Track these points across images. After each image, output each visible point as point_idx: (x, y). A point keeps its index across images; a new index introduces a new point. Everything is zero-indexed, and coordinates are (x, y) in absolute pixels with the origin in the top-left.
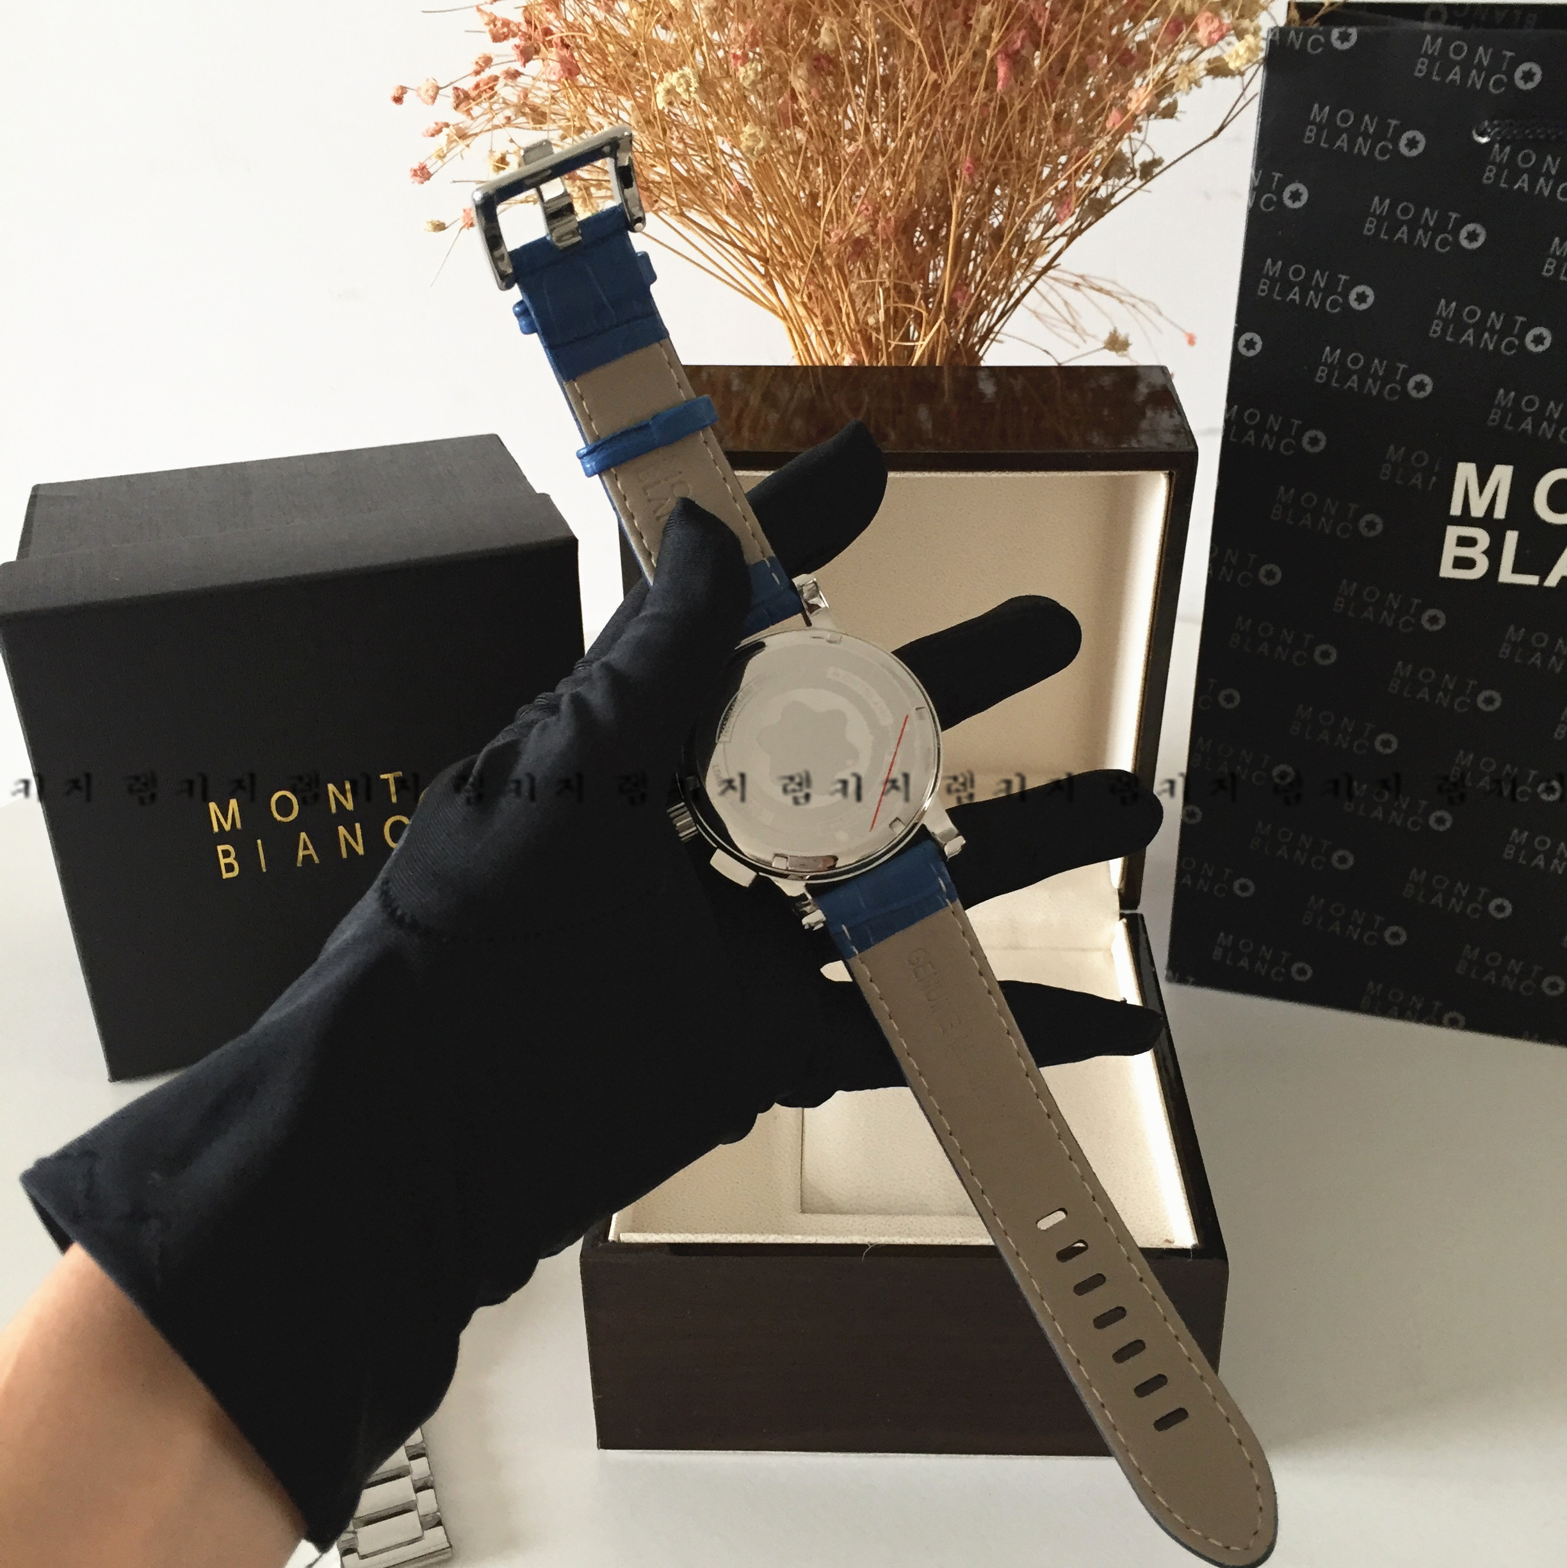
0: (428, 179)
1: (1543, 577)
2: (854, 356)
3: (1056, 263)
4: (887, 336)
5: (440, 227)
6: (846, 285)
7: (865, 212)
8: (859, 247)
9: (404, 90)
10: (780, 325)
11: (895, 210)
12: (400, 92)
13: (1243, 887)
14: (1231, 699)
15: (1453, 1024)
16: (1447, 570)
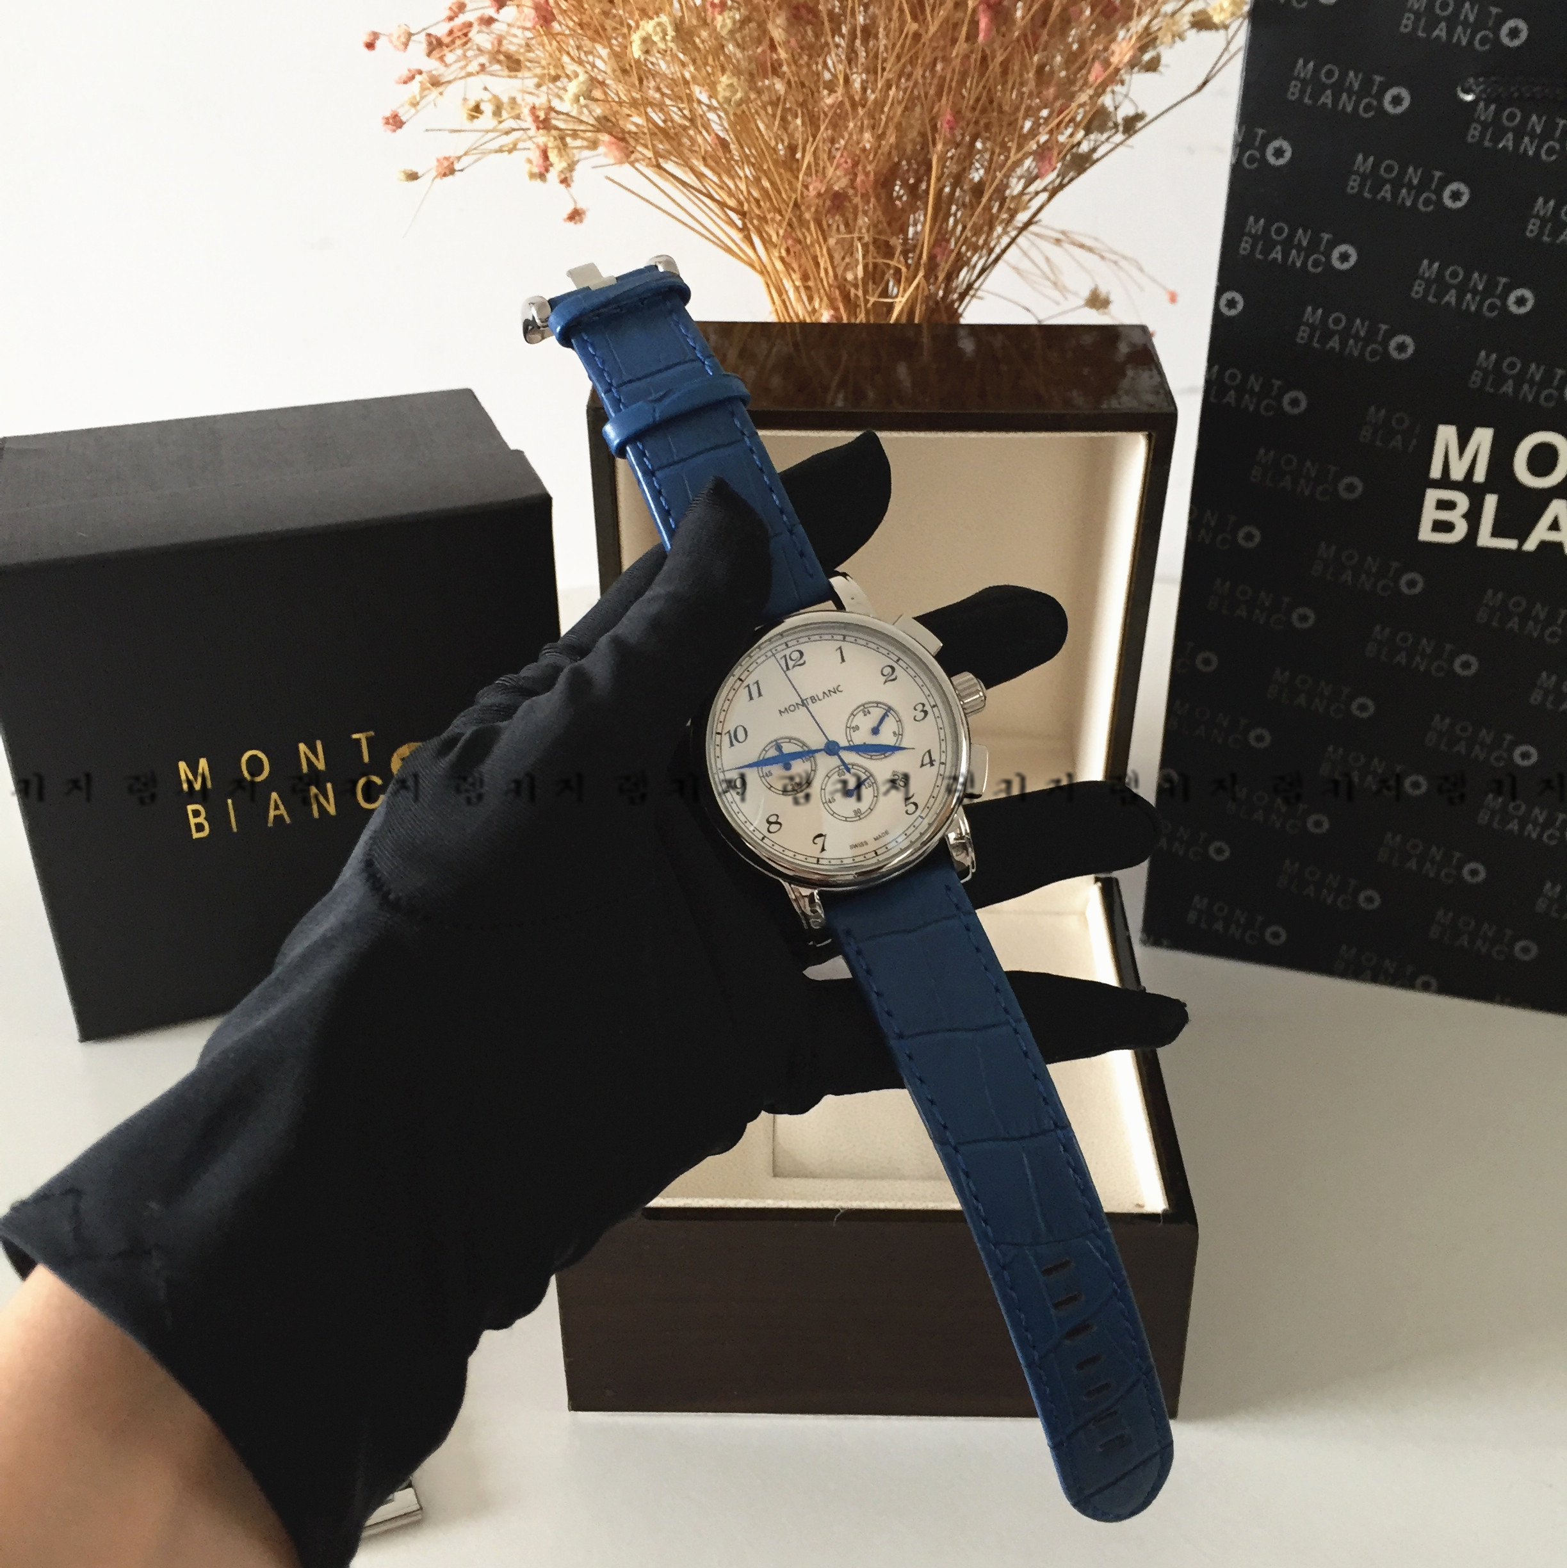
0: (400, 127)
1: (1522, 540)
2: (832, 312)
3: (1036, 219)
4: (865, 292)
5: (413, 176)
6: (825, 240)
7: (845, 166)
8: (838, 201)
9: (376, 35)
10: (758, 281)
11: (876, 161)
12: (372, 38)
13: (1219, 851)
14: (1208, 661)
15: (1426, 988)
16: (1426, 534)
